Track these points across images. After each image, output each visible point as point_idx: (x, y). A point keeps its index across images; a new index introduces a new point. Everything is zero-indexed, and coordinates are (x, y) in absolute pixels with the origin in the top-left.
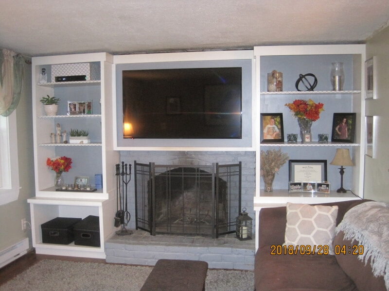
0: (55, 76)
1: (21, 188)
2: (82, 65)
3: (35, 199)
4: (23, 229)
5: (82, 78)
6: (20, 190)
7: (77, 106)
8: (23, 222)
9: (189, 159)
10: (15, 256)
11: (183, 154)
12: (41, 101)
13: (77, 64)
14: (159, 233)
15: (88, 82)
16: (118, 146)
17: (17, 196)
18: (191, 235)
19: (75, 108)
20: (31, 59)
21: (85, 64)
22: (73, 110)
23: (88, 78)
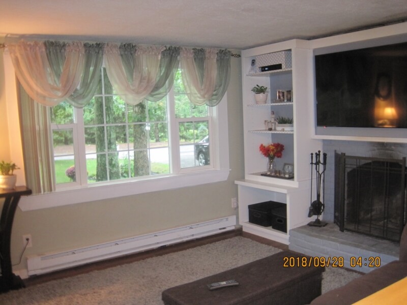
0: (259, 66)
1: (231, 170)
2: (278, 54)
3: (244, 181)
4: (233, 207)
5: (279, 66)
6: (230, 171)
7: (285, 94)
8: (233, 200)
9: (389, 152)
10: (220, 229)
11: (382, 145)
12: (252, 90)
13: (270, 54)
14: (348, 230)
15: (284, 70)
16: (316, 134)
17: (227, 176)
18: (377, 237)
19: (283, 96)
20: (240, 52)
21: (280, 53)
22: (282, 98)
23: (283, 66)
